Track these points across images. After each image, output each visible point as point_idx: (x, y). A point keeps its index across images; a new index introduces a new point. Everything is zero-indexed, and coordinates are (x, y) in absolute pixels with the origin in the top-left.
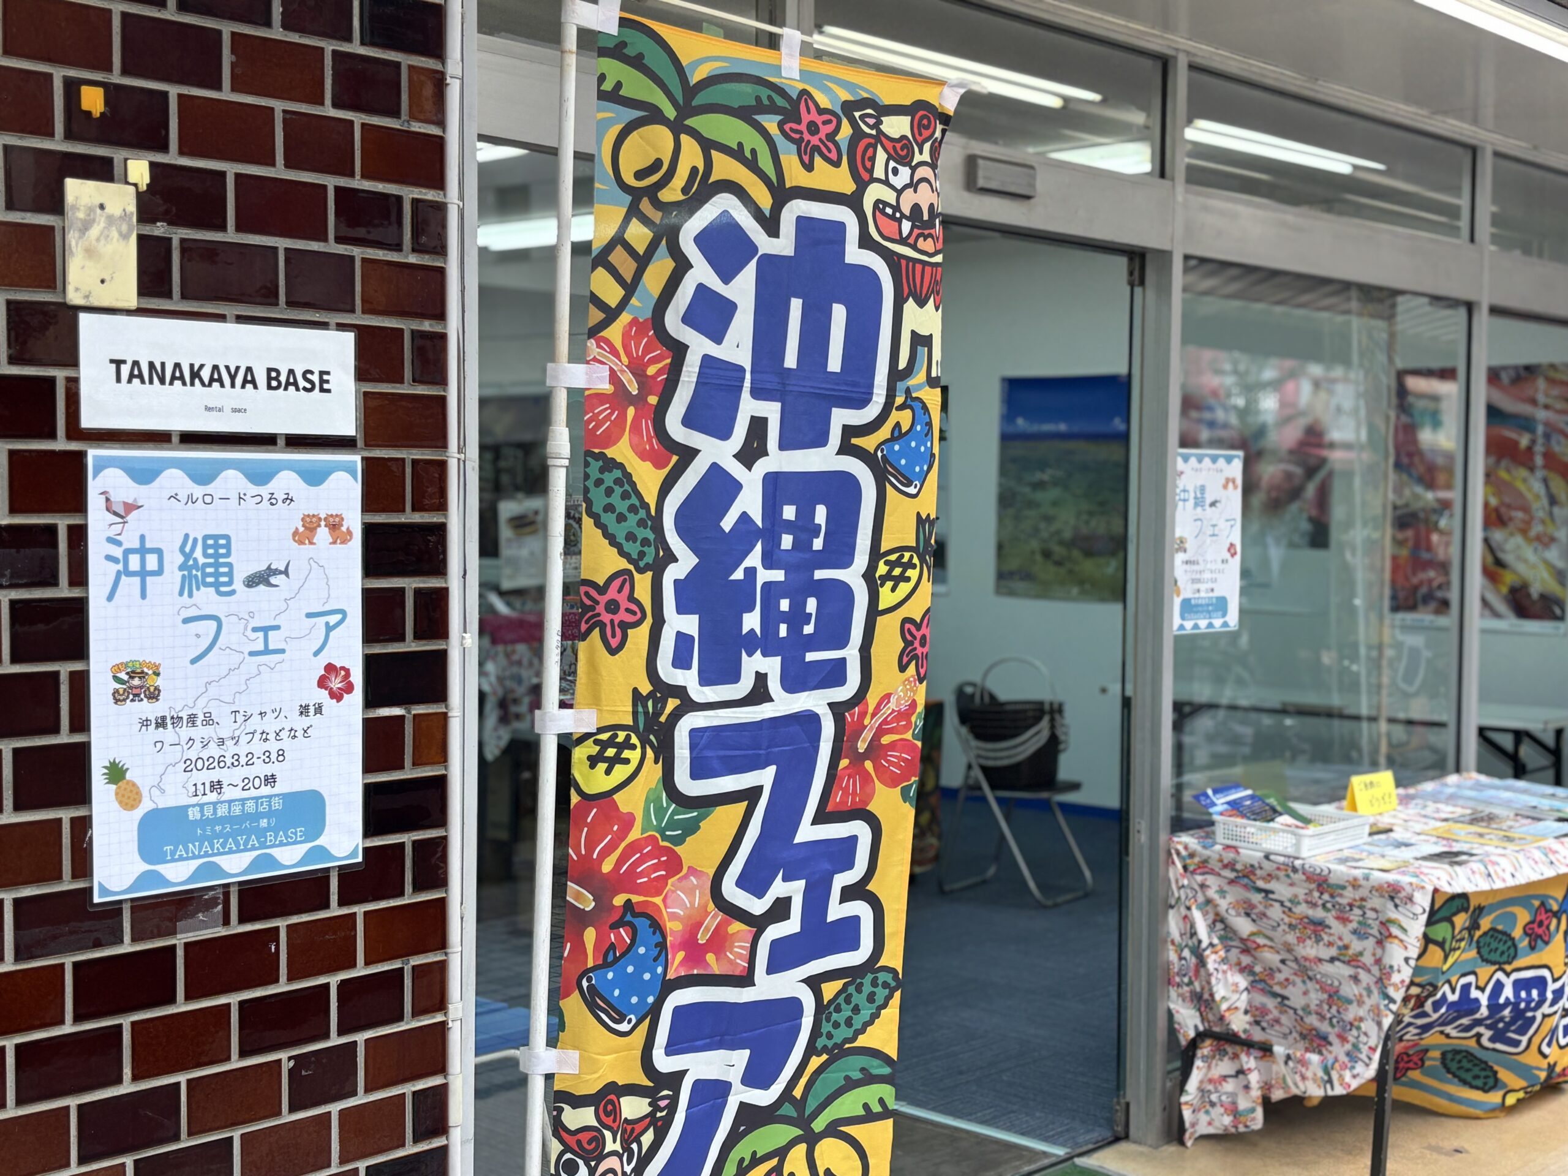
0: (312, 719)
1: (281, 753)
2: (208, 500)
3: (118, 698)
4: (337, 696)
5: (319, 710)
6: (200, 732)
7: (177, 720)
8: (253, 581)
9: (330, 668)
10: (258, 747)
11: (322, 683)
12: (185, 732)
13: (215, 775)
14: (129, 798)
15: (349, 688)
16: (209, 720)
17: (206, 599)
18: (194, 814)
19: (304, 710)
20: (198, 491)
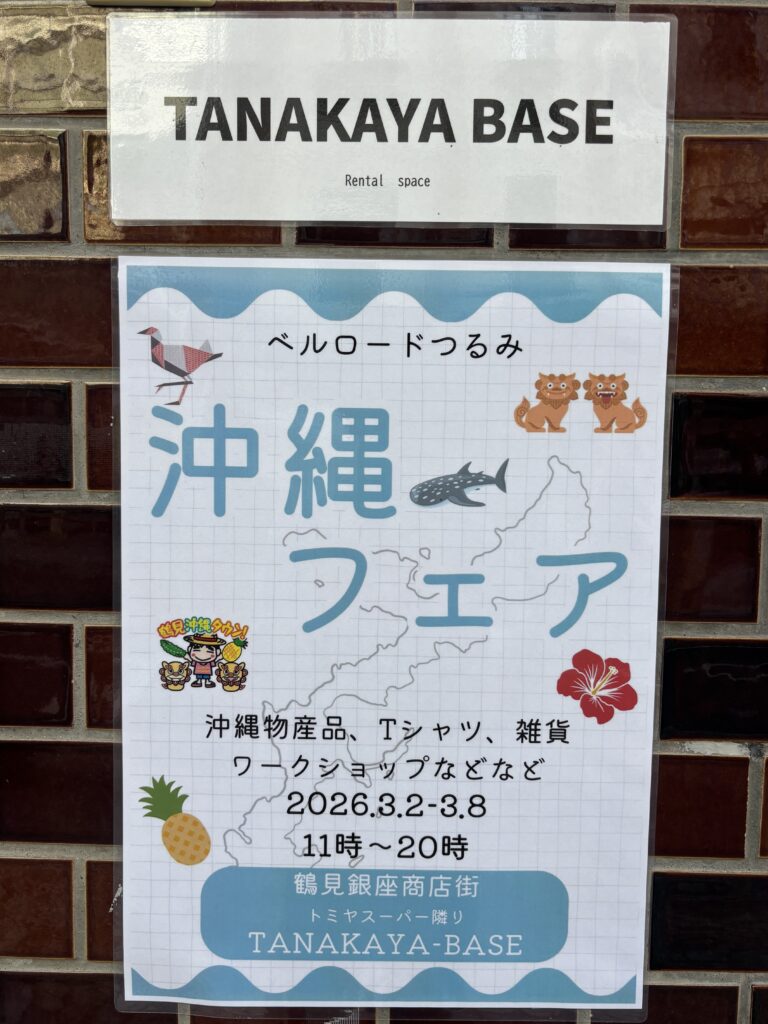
0: (544, 748)
1: (478, 804)
2: (345, 347)
3: (170, 679)
4: (600, 712)
5: (559, 732)
6: (317, 749)
7: (276, 725)
8: (430, 494)
9: (586, 660)
10: (431, 787)
11: (567, 685)
12: (291, 747)
13: (347, 825)
14: (188, 843)
15: (628, 700)
16: (336, 730)
17: (337, 521)
18: (304, 885)
19: (528, 731)
20: (327, 330)
